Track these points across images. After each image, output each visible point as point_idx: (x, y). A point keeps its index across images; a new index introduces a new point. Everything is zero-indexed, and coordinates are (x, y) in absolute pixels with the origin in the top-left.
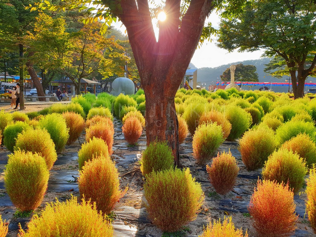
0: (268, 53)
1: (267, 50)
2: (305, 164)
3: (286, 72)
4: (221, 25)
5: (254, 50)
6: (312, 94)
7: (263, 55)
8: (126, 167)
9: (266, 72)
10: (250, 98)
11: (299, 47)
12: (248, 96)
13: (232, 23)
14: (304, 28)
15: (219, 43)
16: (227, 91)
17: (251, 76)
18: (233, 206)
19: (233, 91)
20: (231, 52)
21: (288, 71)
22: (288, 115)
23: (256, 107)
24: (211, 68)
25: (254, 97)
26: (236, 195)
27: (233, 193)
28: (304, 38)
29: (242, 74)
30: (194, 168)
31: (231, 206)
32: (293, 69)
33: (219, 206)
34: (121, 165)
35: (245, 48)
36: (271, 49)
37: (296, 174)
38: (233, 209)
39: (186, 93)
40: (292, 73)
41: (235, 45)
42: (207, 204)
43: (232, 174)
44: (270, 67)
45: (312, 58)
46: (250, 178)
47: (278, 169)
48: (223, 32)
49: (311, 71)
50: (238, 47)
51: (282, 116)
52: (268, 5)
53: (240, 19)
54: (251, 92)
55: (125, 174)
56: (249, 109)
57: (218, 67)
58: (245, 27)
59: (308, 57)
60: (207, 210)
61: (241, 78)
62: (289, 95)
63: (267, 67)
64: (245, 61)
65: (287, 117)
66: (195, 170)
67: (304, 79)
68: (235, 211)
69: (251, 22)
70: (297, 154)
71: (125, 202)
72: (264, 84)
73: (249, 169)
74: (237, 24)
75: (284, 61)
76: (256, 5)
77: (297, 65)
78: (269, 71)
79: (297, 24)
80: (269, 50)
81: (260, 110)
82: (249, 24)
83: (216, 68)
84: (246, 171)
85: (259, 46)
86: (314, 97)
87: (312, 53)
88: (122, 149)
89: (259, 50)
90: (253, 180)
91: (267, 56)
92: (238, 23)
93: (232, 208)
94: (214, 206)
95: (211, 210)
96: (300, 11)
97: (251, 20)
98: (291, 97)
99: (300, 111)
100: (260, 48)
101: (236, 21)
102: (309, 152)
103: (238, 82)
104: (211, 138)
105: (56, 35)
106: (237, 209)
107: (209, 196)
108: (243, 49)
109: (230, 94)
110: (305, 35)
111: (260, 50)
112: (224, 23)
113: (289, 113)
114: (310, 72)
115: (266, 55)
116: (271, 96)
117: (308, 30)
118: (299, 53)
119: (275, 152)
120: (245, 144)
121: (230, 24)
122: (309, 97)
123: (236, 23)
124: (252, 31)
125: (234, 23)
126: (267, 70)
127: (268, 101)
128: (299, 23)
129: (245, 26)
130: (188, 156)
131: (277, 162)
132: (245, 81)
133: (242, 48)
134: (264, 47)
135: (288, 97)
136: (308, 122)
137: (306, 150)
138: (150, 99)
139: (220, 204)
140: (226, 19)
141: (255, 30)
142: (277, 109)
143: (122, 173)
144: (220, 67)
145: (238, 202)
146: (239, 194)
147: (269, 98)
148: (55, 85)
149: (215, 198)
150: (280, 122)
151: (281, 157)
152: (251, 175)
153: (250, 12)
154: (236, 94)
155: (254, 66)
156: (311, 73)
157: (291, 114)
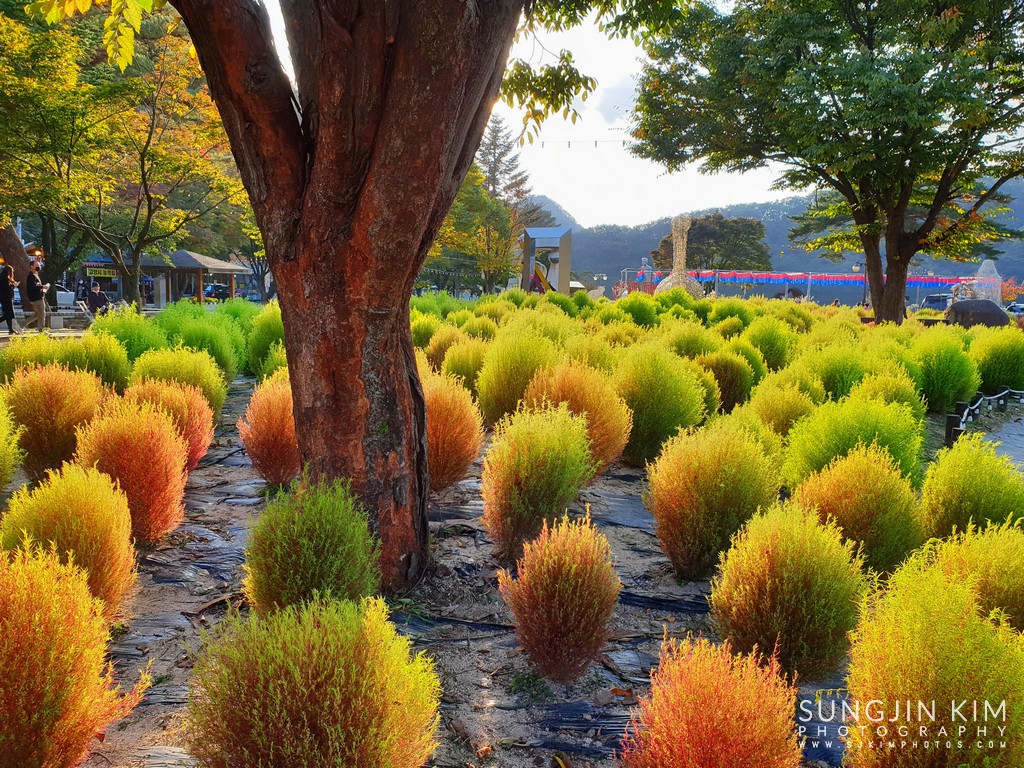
0: (793, 177)
1: (790, 167)
2: (860, 563)
3: (848, 238)
4: (645, 81)
5: (750, 165)
6: (934, 312)
7: (779, 185)
8: (222, 575)
9: (796, 240)
10: (728, 321)
11: (886, 159)
12: (722, 316)
13: (680, 76)
14: (900, 96)
15: (638, 142)
16: (657, 300)
17: (747, 255)
18: (591, 732)
19: (677, 299)
20: (674, 171)
21: (855, 237)
22: (842, 378)
23: (738, 350)
24: (625, 228)
25: (741, 317)
26: (614, 683)
27: (607, 675)
28: (905, 129)
29: (721, 246)
30: (480, 575)
31: (586, 731)
32: (870, 230)
33: (539, 733)
34: (208, 568)
35: (724, 160)
36: (803, 166)
37: (826, 604)
38: (592, 744)
39: (523, 304)
40: (869, 242)
41: (689, 150)
42: (495, 724)
43: (590, 605)
44: (806, 225)
45: (928, 194)
46: (682, 611)
47: (761, 584)
48: (651, 106)
49: (925, 237)
50: (698, 157)
51: (820, 382)
52: (789, 18)
53: (704, 63)
54: (736, 301)
55: (209, 604)
56: (712, 357)
57: (649, 225)
58: (718, 90)
59: (918, 193)
60: (487, 751)
61: (717, 258)
62: (859, 314)
63: (798, 225)
64: (731, 207)
65: (836, 384)
66: (481, 584)
67: (905, 261)
68: (595, 753)
69: (737, 72)
70: (834, 523)
71: (164, 728)
72: (788, 279)
73: (682, 578)
74: (695, 82)
75: (843, 203)
76: (752, 18)
77: (883, 219)
78: (804, 237)
79: (877, 80)
80: (799, 168)
81: (751, 360)
82: (731, 80)
83: (642, 229)
84: (671, 581)
85: (767, 154)
86: (936, 322)
87: (929, 179)
88: (237, 504)
89: (767, 168)
90: (689, 619)
91: (790, 185)
92: (700, 79)
93: (588, 741)
94: (519, 732)
95: (506, 749)
96: (893, 45)
97: (736, 68)
98: (865, 320)
99: (880, 364)
100: (769, 161)
101: (692, 72)
102: (885, 512)
103: (704, 272)
104: (544, 463)
105: (35, 90)
106: (605, 745)
107: (510, 688)
108: (715, 164)
109: (664, 308)
110: (905, 117)
111: (767, 166)
112: (654, 76)
113: (846, 372)
114: (922, 241)
115: (788, 182)
116: (799, 317)
117: (912, 102)
118: (889, 178)
119: (756, 516)
120: (664, 482)
121: (672, 81)
122: (920, 320)
123: (692, 77)
124: (743, 103)
125: (688, 76)
126: (797, 233)
127: (783, 330)
128: (884, 79)
129: (720, 85)
130: (475, 526)
131: (761, 557)
132: (729, 268)
133: (712, 159)
134: (781, 158)
135: (858, 319)
136: (895, 404)
137: (879, 508)
138: (297, 314)
139: (544, 723)
140: (660, 63)
141: (753, 102)
142: (807, 360)
143: (203, 598)
144: (653, 223)
145: (615, 711)
146: (626, 676)
147: (788, 322)
148: (102, 275)
149: (532, 696)
150: (806, 400)
151: (774, 537)
152: (687, 599)
153: (734, 42)
154: (682, 309)
155: (759, 223)
156: (926, 243)
157: (851, 376)
